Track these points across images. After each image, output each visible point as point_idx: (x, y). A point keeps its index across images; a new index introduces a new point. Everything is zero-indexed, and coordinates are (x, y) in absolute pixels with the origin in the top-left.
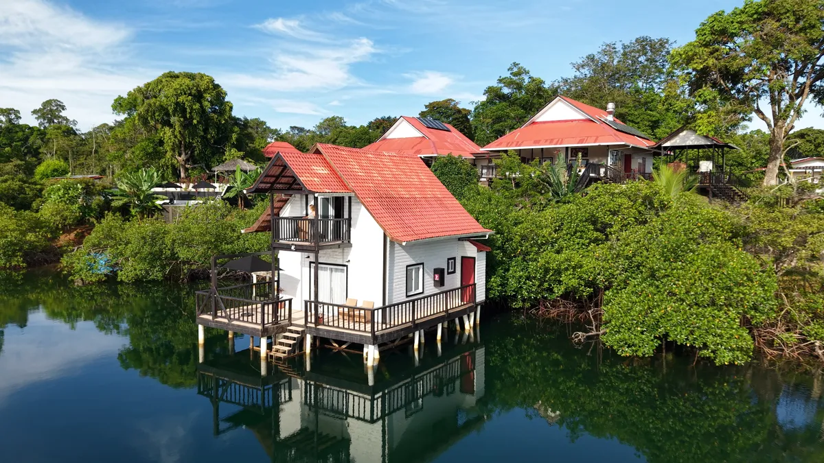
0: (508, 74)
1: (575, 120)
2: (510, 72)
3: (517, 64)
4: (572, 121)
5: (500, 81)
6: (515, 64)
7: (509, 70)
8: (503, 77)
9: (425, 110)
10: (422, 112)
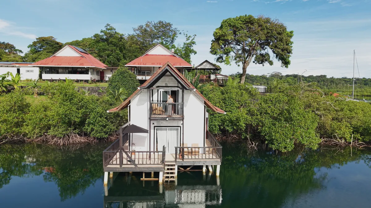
0: (104, 29)
1: (167, 55)
2: (106, 28)
3: (109, 25)
4: (165, 55)
5: (102, 32)
6: (108, 25)
7: (105, 27)
8: (103, 30)
9: (36, 41)
10: (35, 42)
